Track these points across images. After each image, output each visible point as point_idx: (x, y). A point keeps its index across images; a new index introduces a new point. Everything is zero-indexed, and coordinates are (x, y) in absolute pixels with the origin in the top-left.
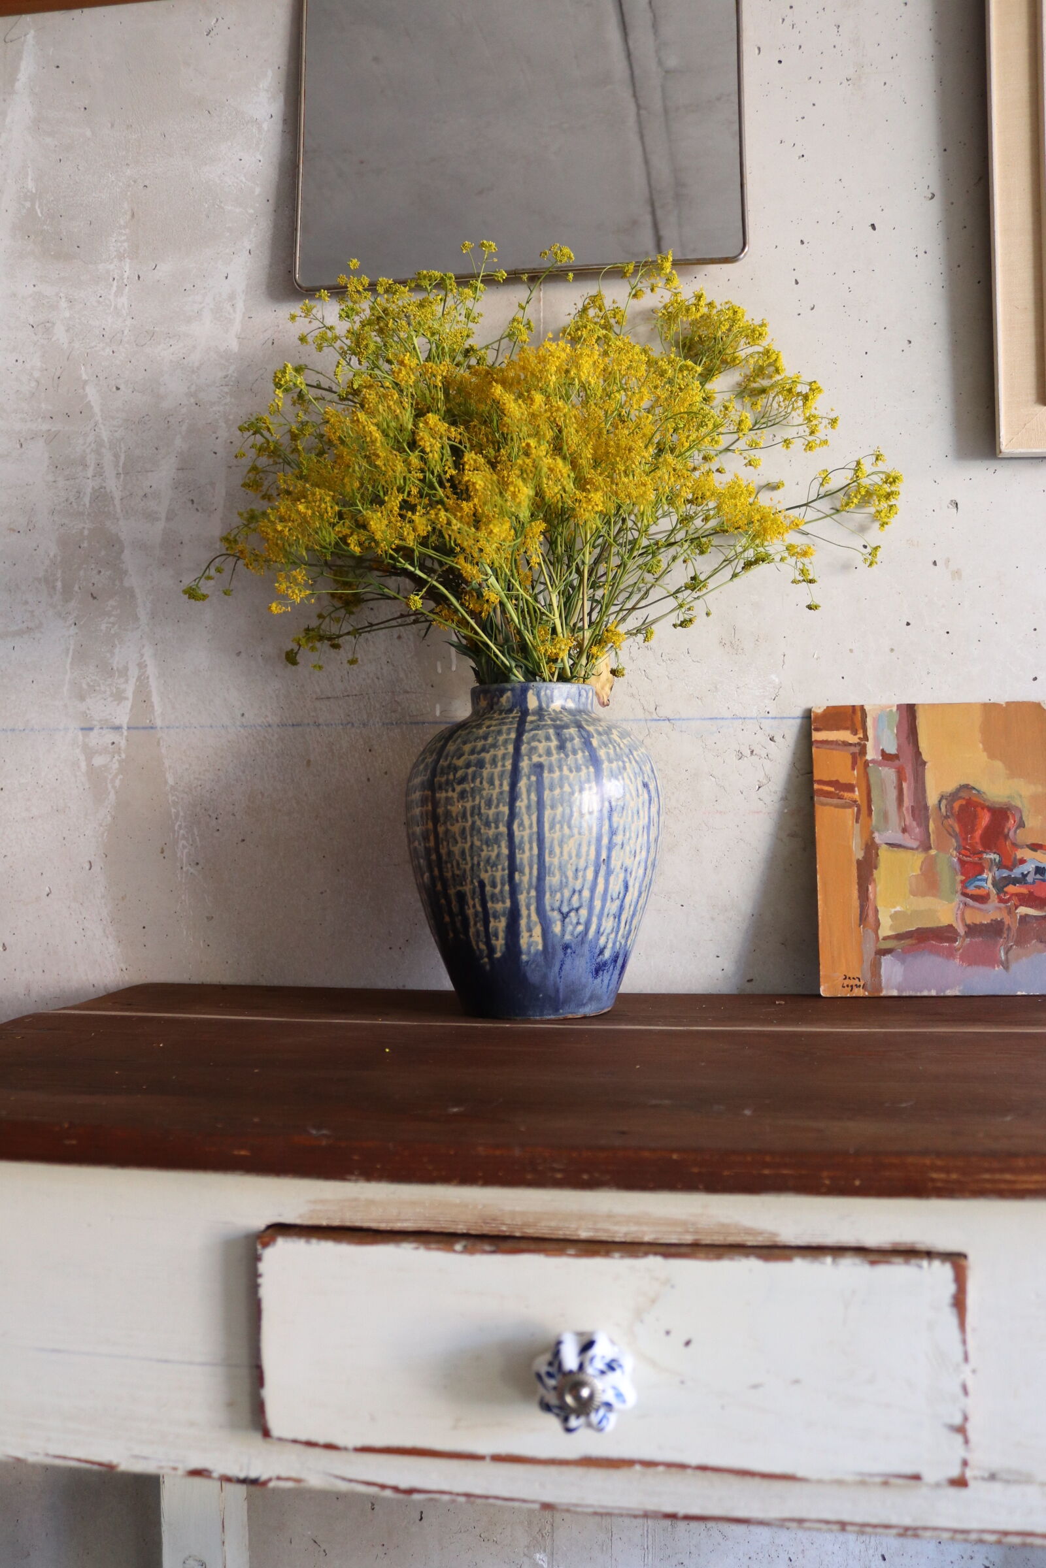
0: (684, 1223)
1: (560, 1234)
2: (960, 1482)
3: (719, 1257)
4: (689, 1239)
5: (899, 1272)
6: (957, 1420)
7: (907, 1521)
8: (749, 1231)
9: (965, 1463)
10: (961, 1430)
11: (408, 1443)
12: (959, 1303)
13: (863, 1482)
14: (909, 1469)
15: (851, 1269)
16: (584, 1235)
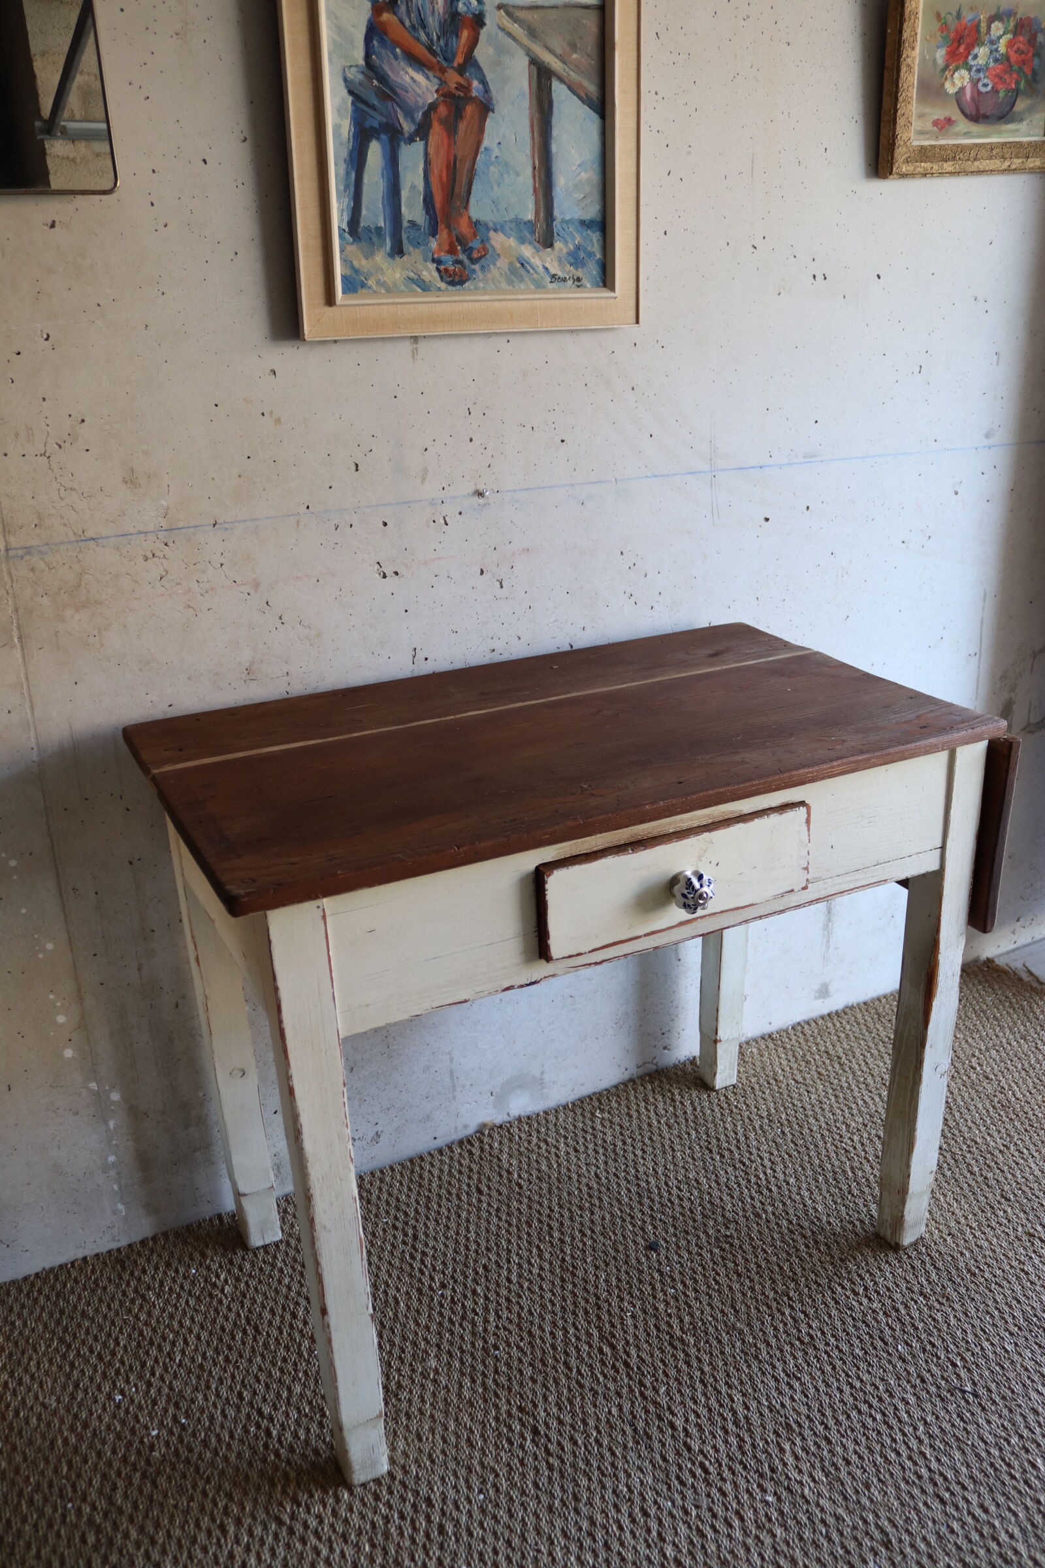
0: (709, 815)
1: (662, 833)
2: (805, 888)
3: (729, 826)
4: (710, 821)
5: (790, 815)
6: (805, 865)
7: (782, 908)
8: (732, 812)
9: (807, 880)
10: (806, 869)
11: (611, 941)
12: (808, 821)
13: (775, 898)
14: (790, 889)
15: (774, 818)
16: (671, 831)
